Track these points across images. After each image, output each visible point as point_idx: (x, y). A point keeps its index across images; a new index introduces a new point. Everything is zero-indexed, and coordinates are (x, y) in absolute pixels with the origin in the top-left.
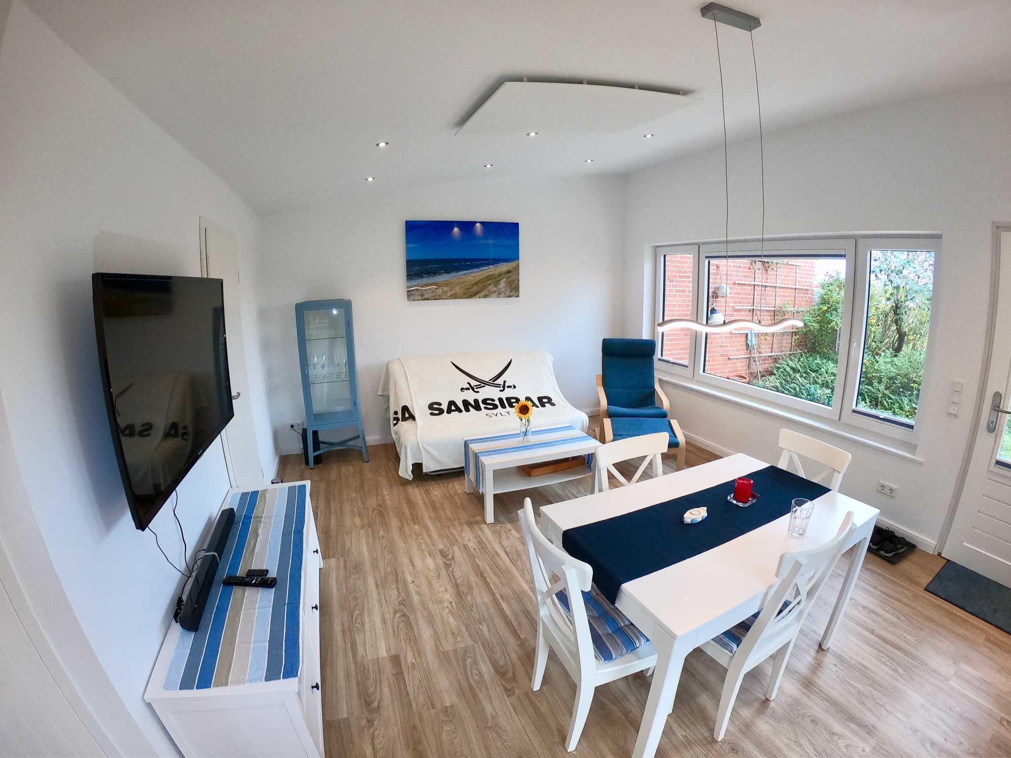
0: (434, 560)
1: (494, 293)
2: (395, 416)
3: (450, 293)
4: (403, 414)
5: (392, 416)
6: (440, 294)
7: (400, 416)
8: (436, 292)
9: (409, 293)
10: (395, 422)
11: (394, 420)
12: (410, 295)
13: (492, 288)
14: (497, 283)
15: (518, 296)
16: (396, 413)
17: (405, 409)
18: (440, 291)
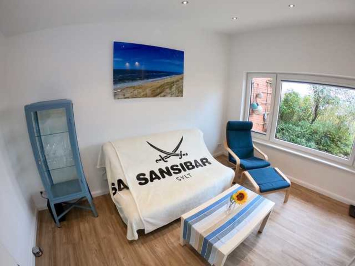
1: (169, 94)
2: (113, 187)
3: (142, 94)
4: (119, 185)
5: (110, 187)
6: (136, 94)
7: (116, 186)
8: (133, 93)
9: (115, 94)
10: (114, 191)
11: (113, 190)
12: (115, 95)
13: (168, 91)
14: (171, 88)
15: (182, 96)
16: (113, 184)
17: (120, 182)
18: (136, 92)
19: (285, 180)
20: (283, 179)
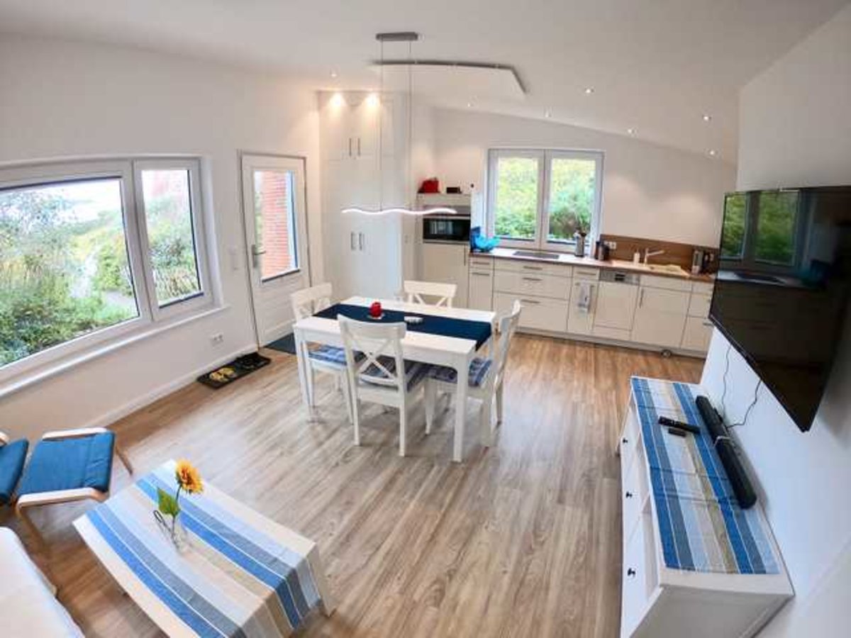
0: (457, 594)
19: (92, 435)
20: (89, 439)
